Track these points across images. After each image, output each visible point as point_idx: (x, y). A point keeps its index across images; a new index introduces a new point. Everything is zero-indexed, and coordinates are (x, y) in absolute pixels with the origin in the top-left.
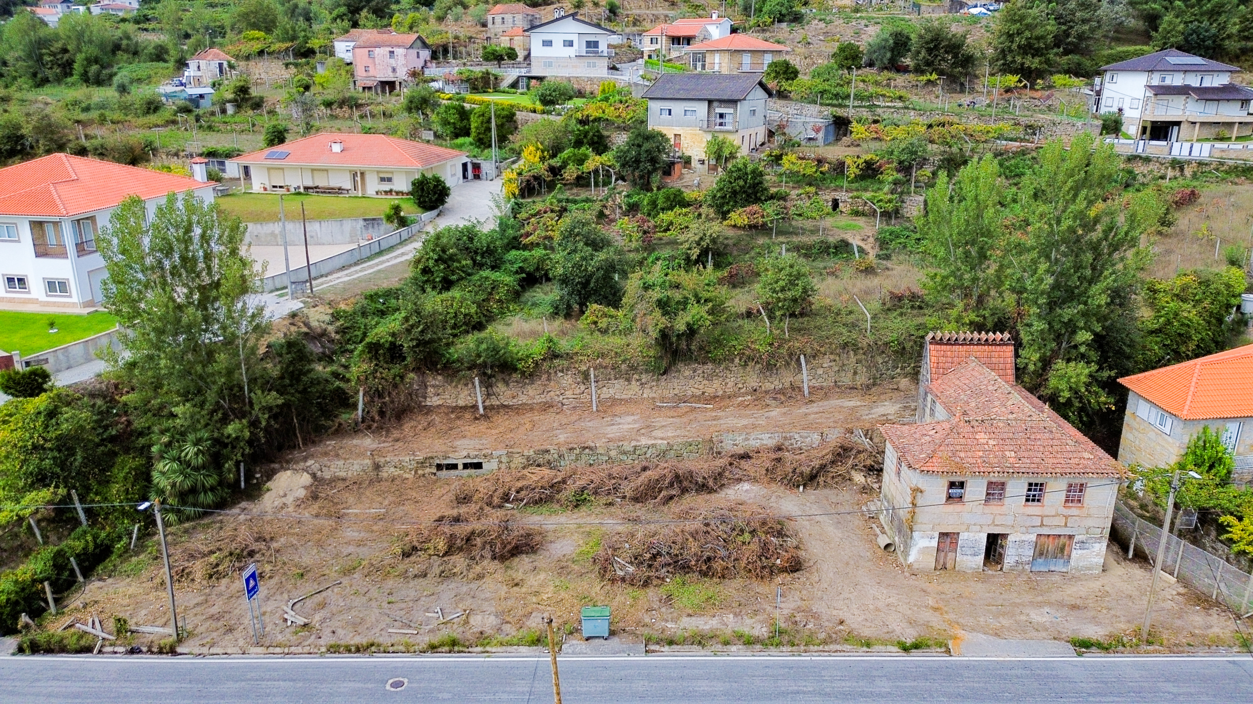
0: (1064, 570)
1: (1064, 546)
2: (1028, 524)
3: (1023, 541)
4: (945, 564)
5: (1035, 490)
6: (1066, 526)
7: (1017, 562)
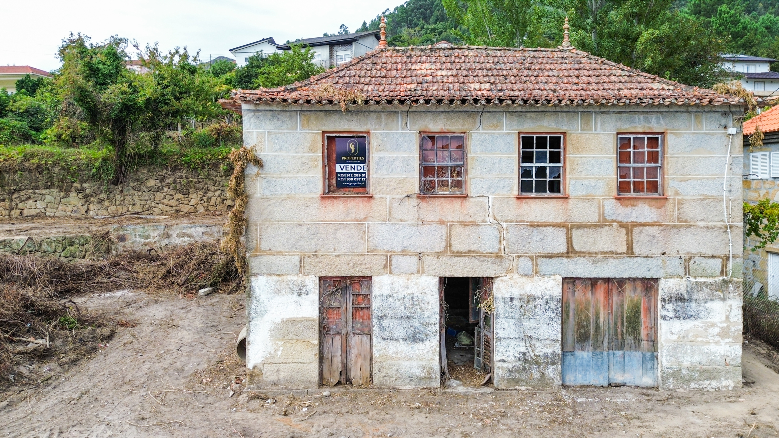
0: (647, 380)
1: (636, 310)
2: (535, 248)
3: (530, 299)
4: (345, 370)
5: (541, 157)
6: (630, 252)
7: (524, 358)
